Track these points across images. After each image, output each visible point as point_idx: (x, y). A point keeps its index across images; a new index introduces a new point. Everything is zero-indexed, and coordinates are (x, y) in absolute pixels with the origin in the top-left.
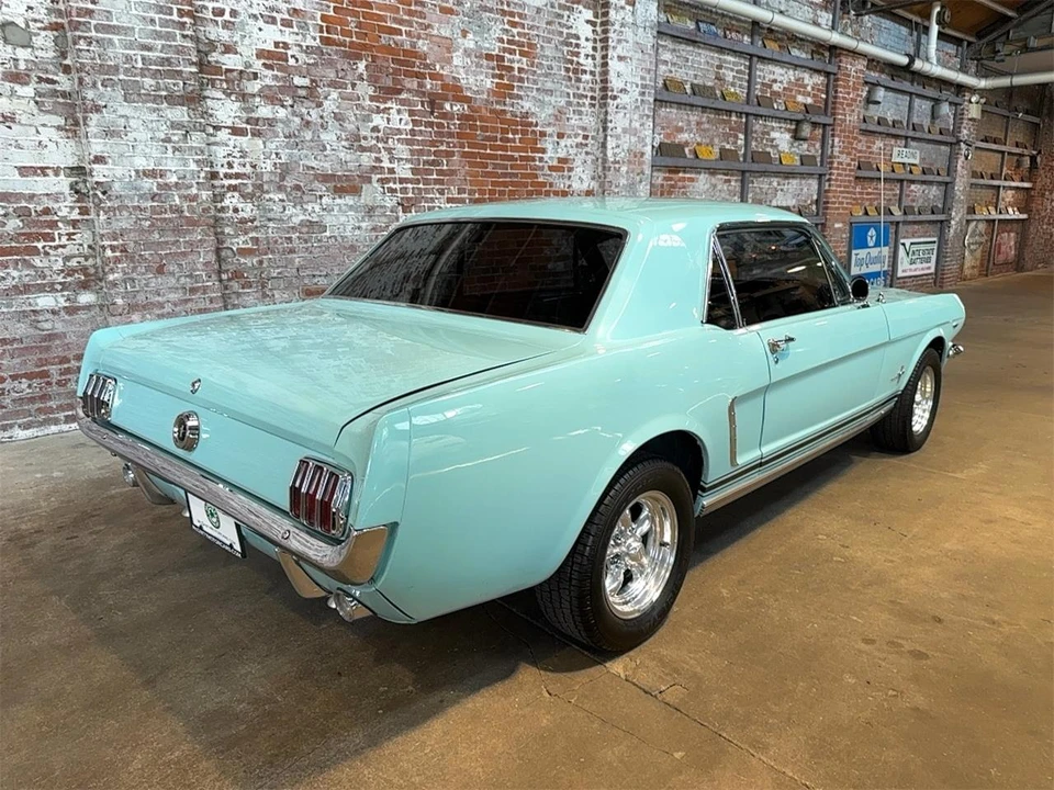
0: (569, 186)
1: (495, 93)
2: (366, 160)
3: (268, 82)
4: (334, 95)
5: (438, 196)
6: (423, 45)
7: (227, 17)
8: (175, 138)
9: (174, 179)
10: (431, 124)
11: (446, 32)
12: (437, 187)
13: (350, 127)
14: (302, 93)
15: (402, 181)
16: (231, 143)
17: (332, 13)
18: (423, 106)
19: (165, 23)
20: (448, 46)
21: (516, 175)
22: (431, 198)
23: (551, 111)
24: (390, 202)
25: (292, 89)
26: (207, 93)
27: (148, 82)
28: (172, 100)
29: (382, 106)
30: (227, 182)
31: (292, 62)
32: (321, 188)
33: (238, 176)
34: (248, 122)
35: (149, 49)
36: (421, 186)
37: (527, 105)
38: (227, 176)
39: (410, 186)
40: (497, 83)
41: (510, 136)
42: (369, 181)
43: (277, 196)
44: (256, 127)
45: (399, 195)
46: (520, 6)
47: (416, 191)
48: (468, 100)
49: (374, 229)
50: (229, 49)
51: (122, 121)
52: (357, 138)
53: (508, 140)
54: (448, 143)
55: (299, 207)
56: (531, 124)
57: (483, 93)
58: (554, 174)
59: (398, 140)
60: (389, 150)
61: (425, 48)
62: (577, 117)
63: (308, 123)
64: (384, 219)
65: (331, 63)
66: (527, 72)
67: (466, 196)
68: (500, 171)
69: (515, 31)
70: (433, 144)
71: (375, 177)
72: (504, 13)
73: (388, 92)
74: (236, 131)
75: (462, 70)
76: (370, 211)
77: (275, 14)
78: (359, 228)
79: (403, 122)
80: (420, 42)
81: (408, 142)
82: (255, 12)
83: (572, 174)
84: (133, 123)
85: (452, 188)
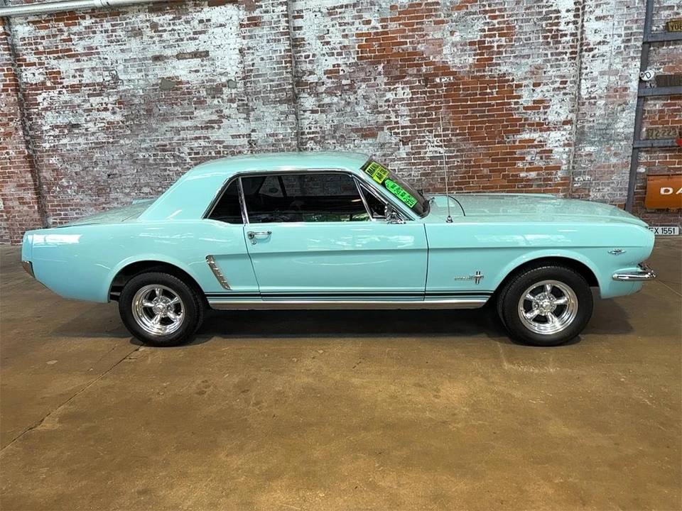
0: (545, 119)
1: (475, 65)
2: (381, 118)
3: (329, 85)
4: (364, 86)
5: (428, 134)
6: (422, 46)
7: (311, 58)
8: (282, 119)
9: (281, 137)
10: (425, 93)
11: (438, 35)
12: (428, 129)
13: (372, 102)
14: (346, 87)
15: (403, 127)
16: (311, 118)
17: (364, 43)
18: (419, 82)
19: (279, 68)
20: (440, 43)
21: (493, 116)
22: (423, 136)
23: (527, 69)
24: (394, 140)
25: (340, 87)
26: (301, 96)
27: (272, 95)
28: (281, 102)
29: (392, 87)
30: (308, 136)
31: (341, 73)
32: (354, 135)
33: (313, 133)
34: (319, 107)
35: (272, 81)
36: (416, 129)
37: (504, 69)
38: (309, 133)
39: (408, 130)
40: (478, 59)
41: (488, 91)
42: (382, 129)
43: (331, 142)
44: (323, 109)
45: (401, 135)
46: (501, 3)
47: (413, 133)
48: (454, 73)
49: (384, 155)
50: (311, 73)
51: (262, 114)
52: (376, 107)
53: (486, 94)
54: (437, 102)
55: (342, 146)
56: (508, 80)
57: (466, 67)
58: (530, 112)
59: (402, 105)
60: (396, 111)
61: (423, 48)
62: (555, 69)
63: (349, 103)
64: (391, 150)
65: (363, 69)
66: (505, 46)
67: (449, 132)
68: (478, 115)
69: (495, 21)
70: (425, 104)
71: (386, 127)
72: (486, 12)
73: (394, 80)
74: (313, 112)
75: (449, 56)
76: (382, 146)
77: (333, 51)
78: (375, 155)
79: (405, 94)
80: (419, 46)
81: (408, 105)
82: (324, 52)
83: (548, 110)
84: (266, 114)
85: (439, 128)
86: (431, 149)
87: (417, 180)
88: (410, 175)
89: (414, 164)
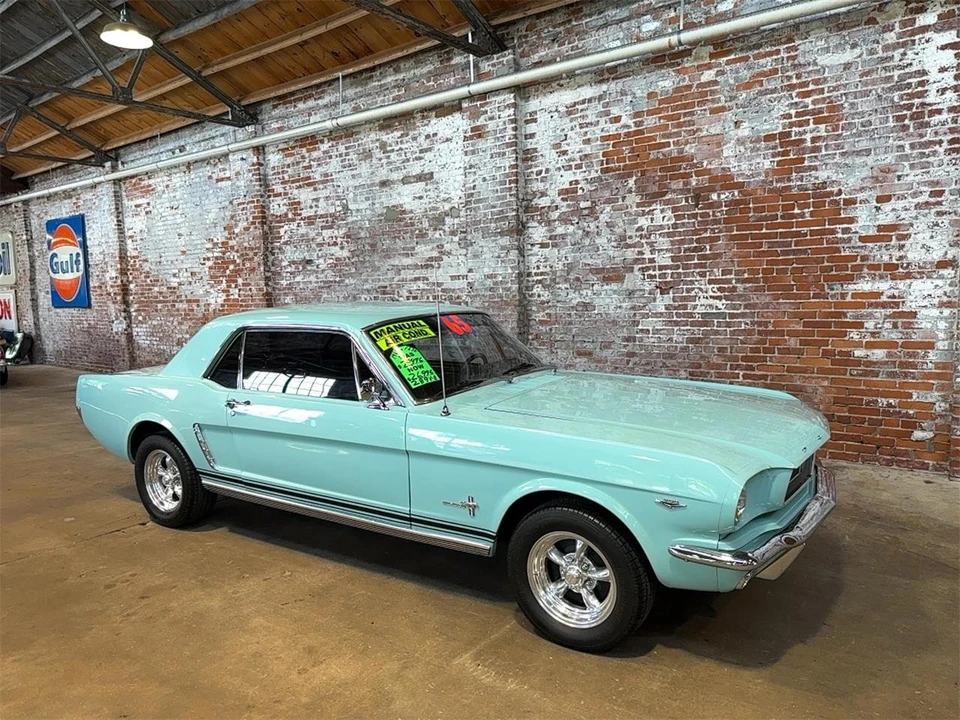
0: (901, 258)
1: (775, 172)
2: (631, 254)
3: (564, 210)
4: (608, 209)
5: (698, 278)
6: (691, 148)
7: (543, 174)
8: (502, 255)
9: (500, 279)
10: (695, 216)
11: (716, 129)
12: (698, 270)
13: (618, 230)
14: (586, 212)
15: (661, 268)
16: (540, 253)
17: (611, 149)
18: (687, 201)
19: (502, 191)
20: (719, 141)
21: (805, 251)
22: (690, 281)
23: (866, 173)
24: (648, 286)
25: (578, 211)
26: (529, 225)
27: (493, 225)
28: (502, 234)
29: (647, 210)
30: (536, 278)
31: (580, 192)
32: (593, 278)
33: (542, 274)
34: (550, 239)
35: (494, 207)
36: (680, 270)
37: (823, 175)
38: (537, 275)
39: (669, 271)
40: (779, 162)
41: (796, 211)
42: (632, 270)
43: (563, 286)
44: (554, 241)
45: (658, 280)
46: (819, 71)
47: (675, 276)
48: (740, 185)
49: (633, 308)
50: (543, 194)
51: (480, 249)
52: (623, 238)
53: (793, 216)
54: (712, 230)
55: (577, 293)
56: (831, 194)
57: (759, 174)
58: (871, 245)
59: (660, 235)
60: (651, 244)
61: (693, 151)
62: (919, 171)
63: (588, 232)
64: (644, 300)
65: (608, 186)
66: (825, 139)
67: (732, 276)
68: (779, 249)
69: (808, 100)
70: (695, 232)
71: (636, 267)
72: (792, 87)
73: (650, 198)
74: (543, 245)
75: (732, 160)
76: (630, 294)
77: (571, 163)
78: (620, 307)
79: (666, 219)
80: (687, 148)
81: (669, 235)
82: (560, 165)
83: (907, 243)
84: (485, 249)
85: (715, 270)
86: (703, 301)
87: (681, 348)
88: (671, 340)
89: (677, 323)
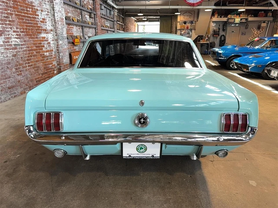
0: (46, 28)
5: (10, 30)
12: (9, 26)
21: (32, 23)
22: (8, 31)
23: (38, 2)
36: (4, 26)
41: (28, 9)
47: (3, 28)
53: (28, 11)
54: (10, 10)
58: (42, 23)
62: (45, 5)
67: (19, 30)
68: (27, 22)
70: (6, 10)
83: (46, 24)
85: (14, 27)
86: (13, 39)
87: (11, 59)
88: (7, 56)
89: (8, 49)
